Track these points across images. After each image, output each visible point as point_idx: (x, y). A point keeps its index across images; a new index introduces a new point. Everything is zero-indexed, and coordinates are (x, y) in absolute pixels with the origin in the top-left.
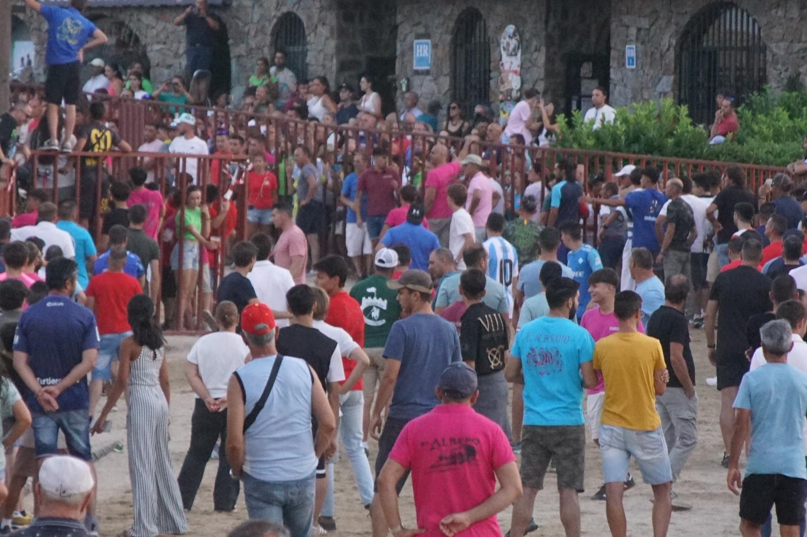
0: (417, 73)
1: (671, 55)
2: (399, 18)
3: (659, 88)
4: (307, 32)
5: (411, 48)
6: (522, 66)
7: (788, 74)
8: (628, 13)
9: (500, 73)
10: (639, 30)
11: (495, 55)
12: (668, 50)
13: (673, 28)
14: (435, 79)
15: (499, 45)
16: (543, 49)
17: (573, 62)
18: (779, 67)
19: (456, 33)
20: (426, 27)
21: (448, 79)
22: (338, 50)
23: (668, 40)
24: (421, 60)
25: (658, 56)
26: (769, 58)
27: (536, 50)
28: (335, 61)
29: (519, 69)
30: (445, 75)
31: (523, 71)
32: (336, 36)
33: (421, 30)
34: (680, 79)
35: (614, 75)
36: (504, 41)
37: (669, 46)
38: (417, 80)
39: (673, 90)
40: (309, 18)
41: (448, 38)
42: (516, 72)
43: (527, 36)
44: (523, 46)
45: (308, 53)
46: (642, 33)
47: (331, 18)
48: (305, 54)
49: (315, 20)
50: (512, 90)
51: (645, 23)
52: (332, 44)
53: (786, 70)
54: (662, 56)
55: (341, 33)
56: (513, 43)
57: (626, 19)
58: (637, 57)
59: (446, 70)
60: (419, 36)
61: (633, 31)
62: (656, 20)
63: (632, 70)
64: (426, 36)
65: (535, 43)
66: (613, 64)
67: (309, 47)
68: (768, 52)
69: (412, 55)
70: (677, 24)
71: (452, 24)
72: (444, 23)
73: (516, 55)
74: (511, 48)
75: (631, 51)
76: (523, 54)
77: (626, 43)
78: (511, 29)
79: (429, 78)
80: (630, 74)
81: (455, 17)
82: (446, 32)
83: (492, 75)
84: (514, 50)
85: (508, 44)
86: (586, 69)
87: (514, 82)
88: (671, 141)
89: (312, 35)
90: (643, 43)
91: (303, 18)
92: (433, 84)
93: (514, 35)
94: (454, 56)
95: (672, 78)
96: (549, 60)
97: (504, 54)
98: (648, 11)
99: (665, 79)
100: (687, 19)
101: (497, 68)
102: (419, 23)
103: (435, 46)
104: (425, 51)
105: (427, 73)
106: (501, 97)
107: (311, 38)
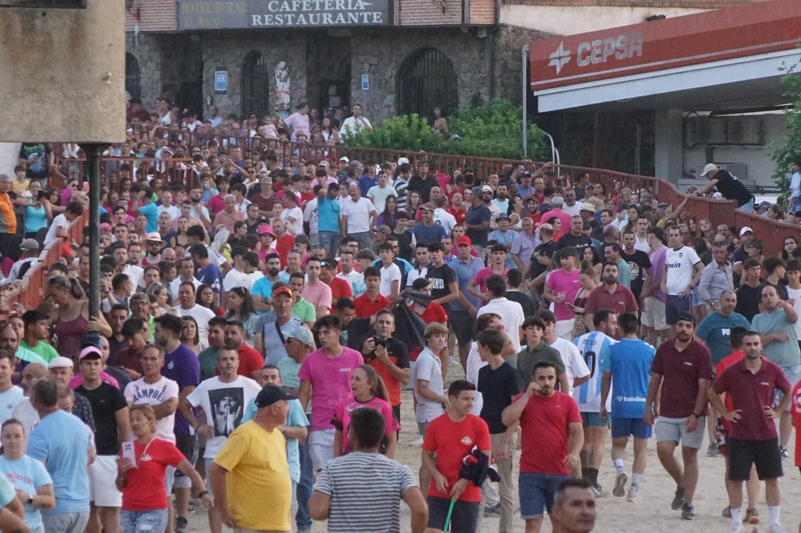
0: (217, 93)
1: (393, 82)
2: (204, 57)
3: (385, 102)
4: (140, 65)
5: (213, 77)
6: (290, 88)
7: (472, 93)
8: (363, 54)
9: (276, 93)
10: (371, 65)
11: (271, 81)
12: (391, 78)
13: (394, 64)
14: (230, 97)
15: (274, 74)
16: (305, 77)
17: (324, 85)
18: (466, 89)
19: (244, 67)
20: (224, 63)
21: (239, 96)
22: (162, 78)
23: (390, 72)
24: (220, 84)
25: (383, 82)
26: (459, 83)
27: (300, 78)
28: (159, 84)
29: (288, 90)
30: (238, 94)
31: (291, 93)
32: (160, 68)
33: (220, 65)
34: (399, 96)
35: (354, 94)
36: (278, 72)
37: (392, 76)
38: (217, 98)
39: (394, 104)
40: (141, 56)
41: (239, 70)
42: (286, 92)
43: (294, 69)
44: (291, 75)
45: (142, 80)
46: (373, 67)
47: (157, 57)
48: (139, 80)
49: (146, 59)
50: (284, 104)
51: (374, 61)
52: (158, 73)
53: (471, 92)
54: (387, 82)
55: (164, 67)
56: (284, 73)
57: (361, 58)
58: (370, 82)
59: (238, 90)
60: (219, 69)
61: (366, 66)
62: (382, 59)
63: (366, 91)
64: (224, 69)
65: (299, 74)
66: (354, 87)
67: (141, 76)
68: (458, 80)
69: (214, 81)
70: (397, 62)
71: (241, 61)
72: (235, 60)
73: (286, 81)
74: (283, 76)
75: (365, 79)
76: (291, 80)
77: (362, 73)
78: (282, 64)
79: (226, 96)
80: (365, 94)
81: (243, 56)
82: (237, 66)
83: (270, 94)
84: (285, 78)
85: (281, 74)
86: (332, 90)
87: (286, 99)
88: (419, 140)
89: (144, 68)
90: (374, 73)
91: (137, 56)
92: (229, 100)
93: (285, 68)
94: (243, 82)
95: (394, 96)
96: (309, 84)
97: (278, 81)
98: (377, 53)
99: (389, 96)
100: (403, 57)
101: (274, 90)
102: (219, 60)
103: (230, 75)
104: (223, 79)
105: (225, 92)
106: (276, 108)
107: (143, 70)
